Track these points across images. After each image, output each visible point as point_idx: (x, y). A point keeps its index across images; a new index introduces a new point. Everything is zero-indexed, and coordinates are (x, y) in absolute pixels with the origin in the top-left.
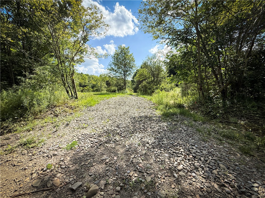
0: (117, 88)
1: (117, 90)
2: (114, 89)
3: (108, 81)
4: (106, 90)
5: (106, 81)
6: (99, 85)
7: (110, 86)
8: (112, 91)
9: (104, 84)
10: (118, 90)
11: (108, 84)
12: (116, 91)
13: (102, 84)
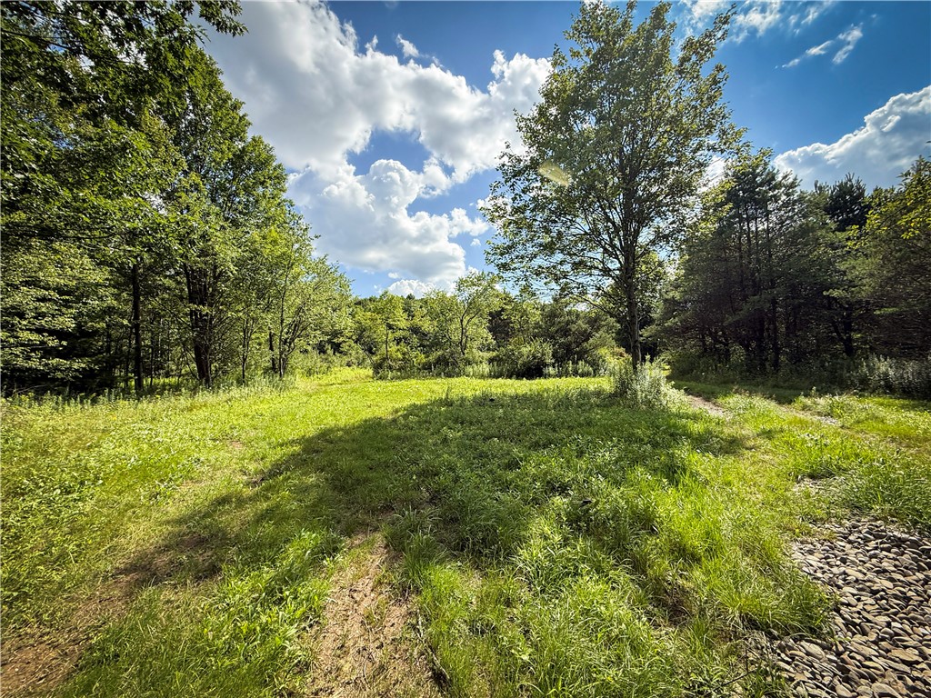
0: (549, 349)
1: (549, 360)
2: (535, 357)
3: (499, 313)
4: (491, 361)
5: (491, 314)
6: (456, 337)
7: (507, 334)
8: (524, 364)
9: (480, 330)
10: (560, 360)
11: (500, 326)
12: (546, 365)
13: (471, 331)
